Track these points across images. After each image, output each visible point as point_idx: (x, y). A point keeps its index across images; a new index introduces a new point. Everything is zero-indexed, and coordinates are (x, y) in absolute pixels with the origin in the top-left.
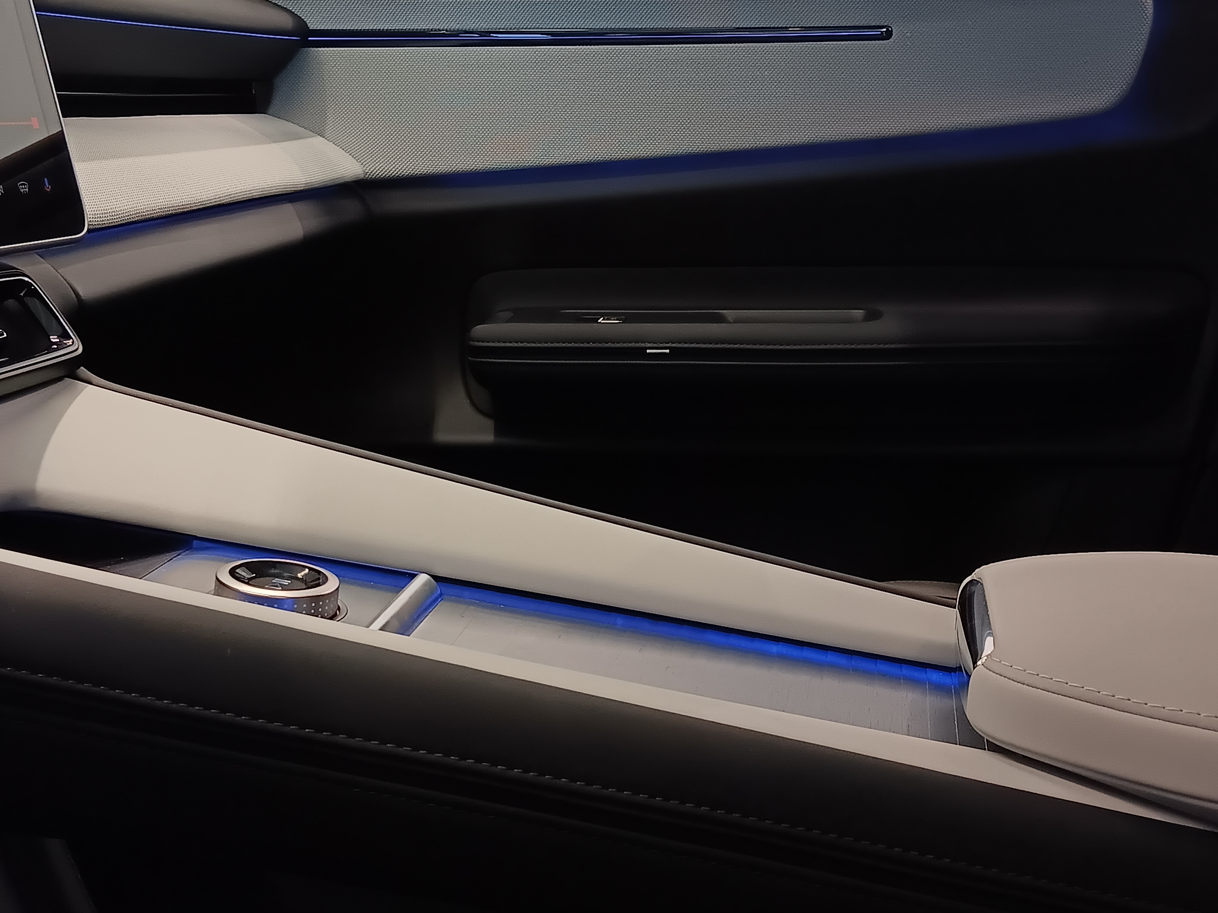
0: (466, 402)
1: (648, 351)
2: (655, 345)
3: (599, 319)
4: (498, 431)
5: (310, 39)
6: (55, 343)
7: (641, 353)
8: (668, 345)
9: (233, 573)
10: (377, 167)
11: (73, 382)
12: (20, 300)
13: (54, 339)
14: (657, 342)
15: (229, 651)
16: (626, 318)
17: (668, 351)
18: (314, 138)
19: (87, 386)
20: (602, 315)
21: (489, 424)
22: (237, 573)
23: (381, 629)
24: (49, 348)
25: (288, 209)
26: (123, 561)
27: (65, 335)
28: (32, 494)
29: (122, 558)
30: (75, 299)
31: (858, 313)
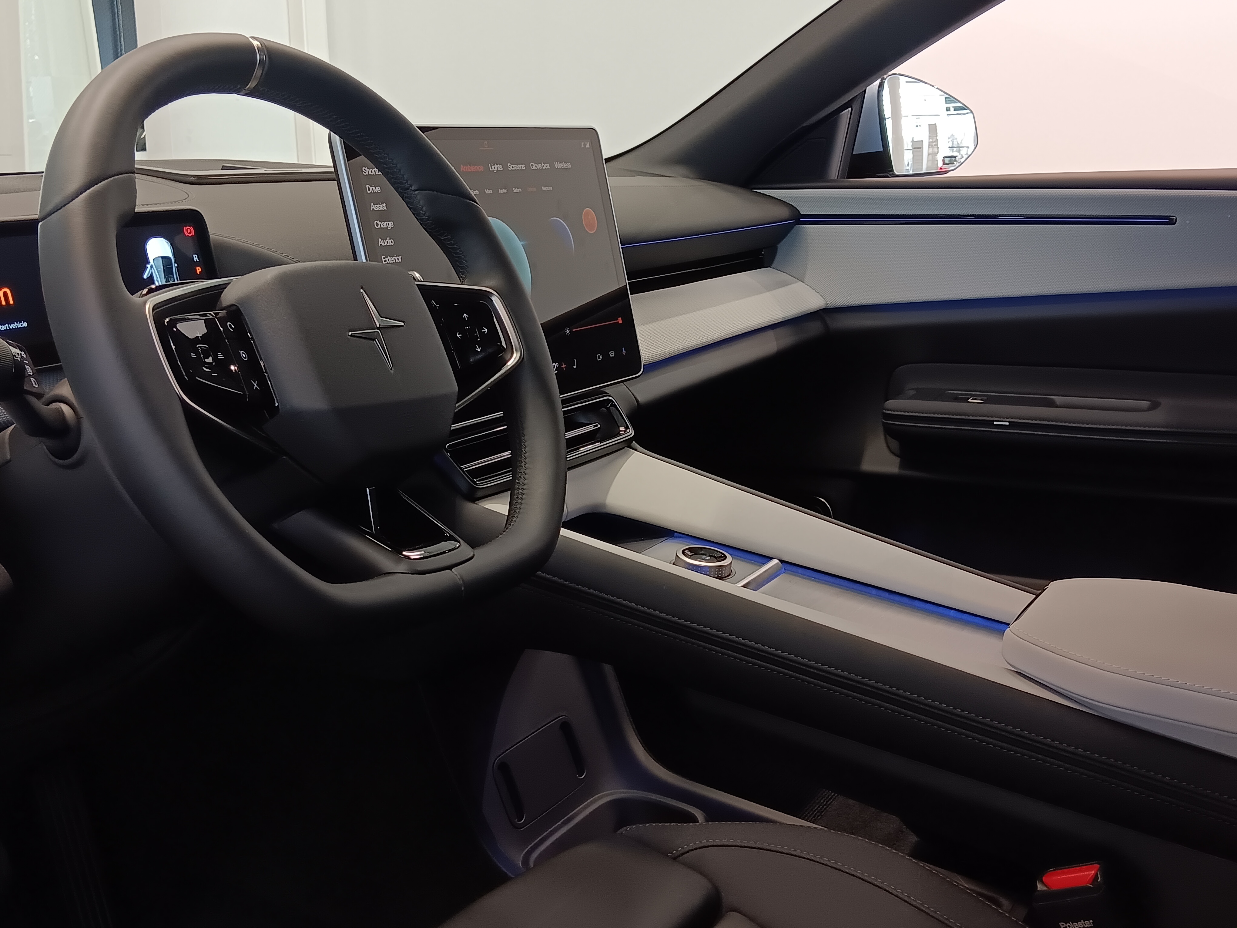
0: (884, 445)
1: (995, 423)
2: (1000, 419)
3: (969, 398)
4: (902, 466)
5: (801, 220)
6: (622, 431)
7: (990, 424)
8: (1008, 420)
9: (683, 552)
10: (832, 299)
11: (629, 450)
12: (608, 409)
13: (622, 429)
14: (1001, 417)
15: (664, 587)
16: (987, 399)
17: (1007, 424)
18: (797, 284)
19: (634, 452)
20: (972, 395)
21: (897, 460)
22: (685, 553)
23: (742, 586)
24: (618, 434)
25: (771, 333)
26: (643, 540)
27: (627, 428)
28: (604, 505)
29: (643, 539)
30: (636, 404)
31: (1145, 404)
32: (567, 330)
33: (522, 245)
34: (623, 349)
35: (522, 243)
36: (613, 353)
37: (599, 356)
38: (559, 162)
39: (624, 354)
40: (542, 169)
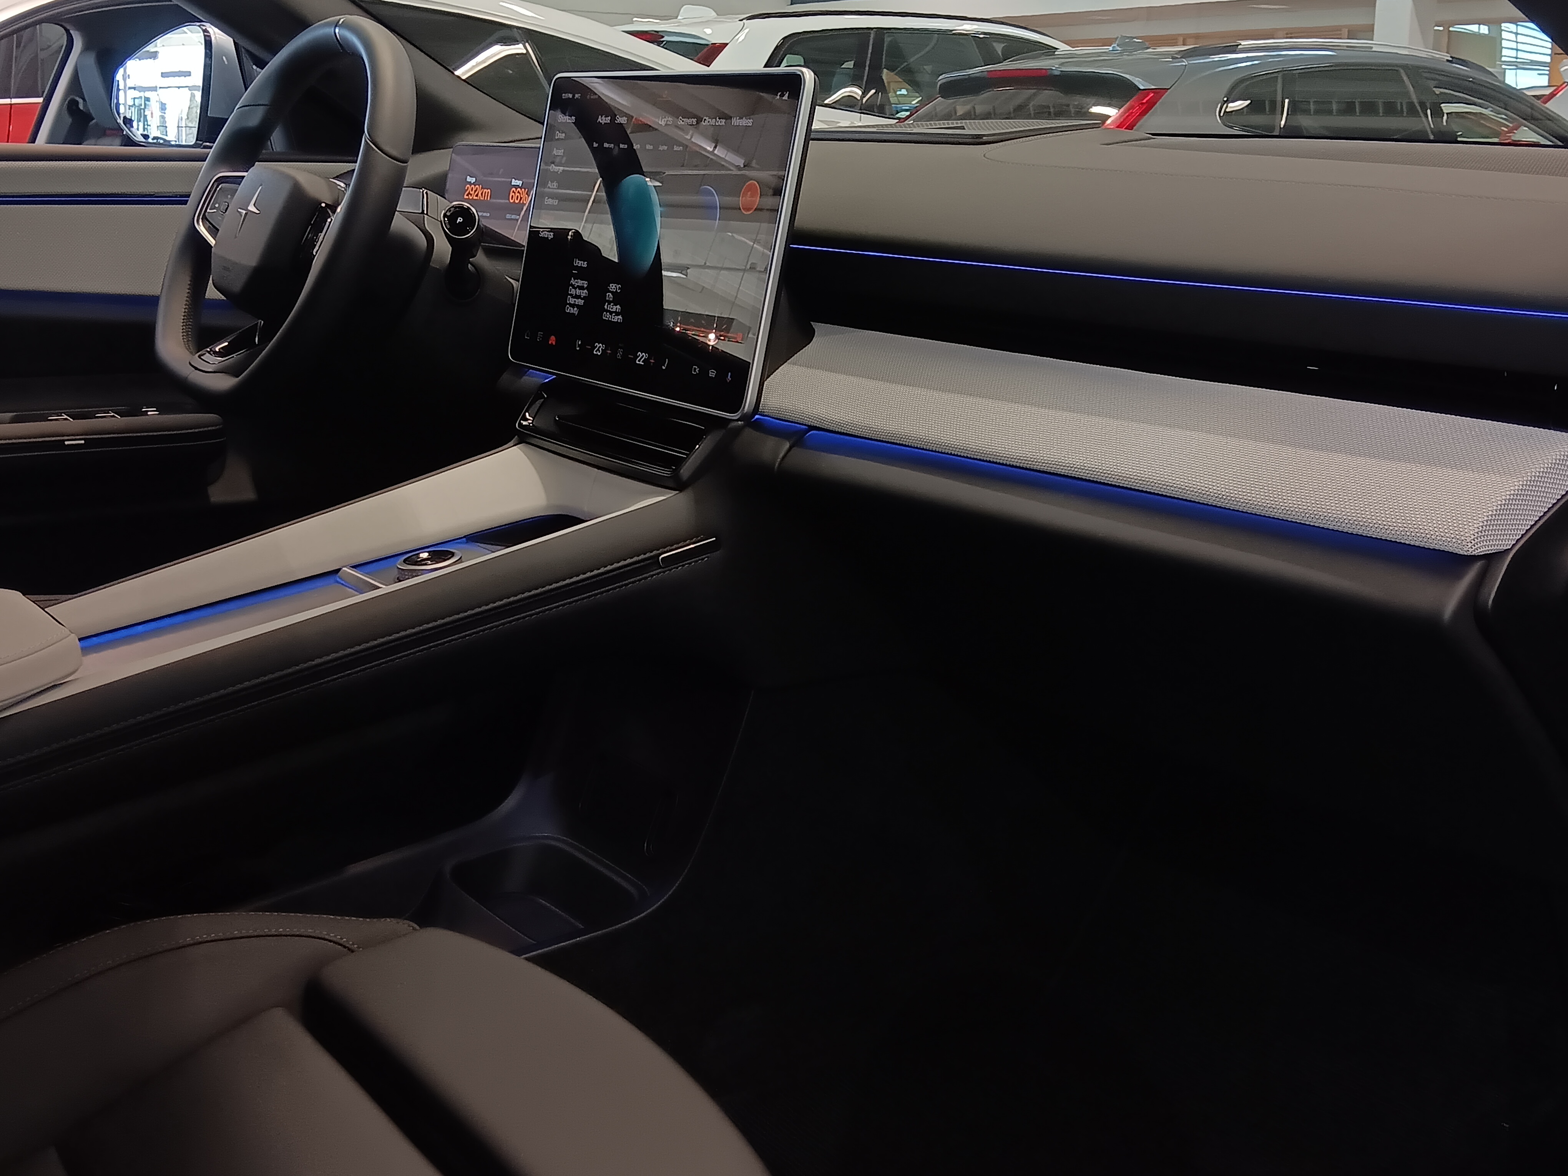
32: (672, 323)
33: (661, 211)
34: (730, 374)
35: (662, 209)
36: (714, 372)
37: (695, 369)
38: (738, 118)
39: (728, 381)
40: (715, 125)
